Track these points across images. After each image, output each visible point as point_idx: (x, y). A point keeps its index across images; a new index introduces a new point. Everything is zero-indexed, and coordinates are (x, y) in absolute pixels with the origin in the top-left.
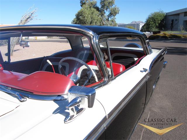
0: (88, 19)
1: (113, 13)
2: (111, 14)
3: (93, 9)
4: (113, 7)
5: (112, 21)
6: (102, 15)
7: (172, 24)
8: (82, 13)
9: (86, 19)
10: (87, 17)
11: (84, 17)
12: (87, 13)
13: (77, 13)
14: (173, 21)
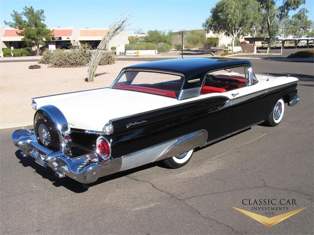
0: (235, 17)
2: (287, 5)
5: (299, 17)
6: (268, 7)
8: (223, 8)
10: (233, 15)
11: (228, 14)
12: (233, 7)
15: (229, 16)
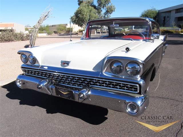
1: (110, 11)
2: (107, 12)
3: (90, 7)
4: (109, 5)
6: (99, 13)
7: (164, 20)
8: (81, 12)
9: (85, 17)
10: (86, 15)
11: (83, 15)
12: (86, 11)
13: (76, 11)
14: (165, 17)
15: (85, 16)
